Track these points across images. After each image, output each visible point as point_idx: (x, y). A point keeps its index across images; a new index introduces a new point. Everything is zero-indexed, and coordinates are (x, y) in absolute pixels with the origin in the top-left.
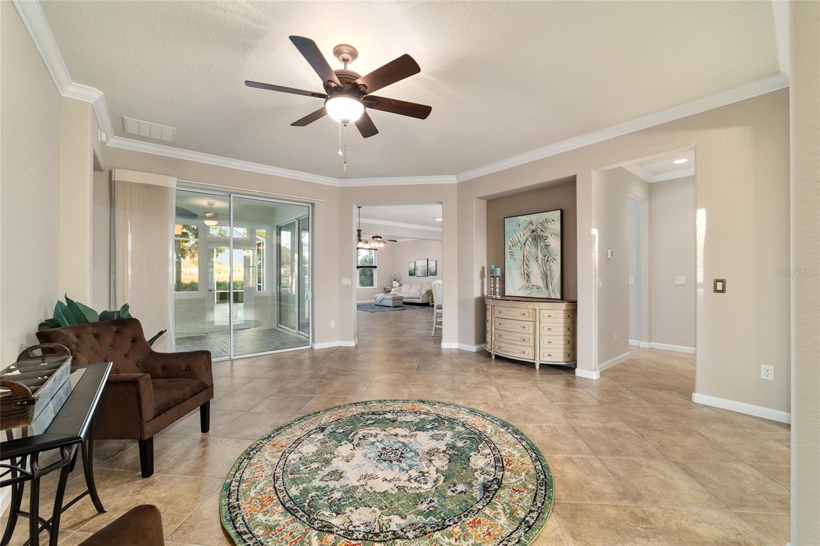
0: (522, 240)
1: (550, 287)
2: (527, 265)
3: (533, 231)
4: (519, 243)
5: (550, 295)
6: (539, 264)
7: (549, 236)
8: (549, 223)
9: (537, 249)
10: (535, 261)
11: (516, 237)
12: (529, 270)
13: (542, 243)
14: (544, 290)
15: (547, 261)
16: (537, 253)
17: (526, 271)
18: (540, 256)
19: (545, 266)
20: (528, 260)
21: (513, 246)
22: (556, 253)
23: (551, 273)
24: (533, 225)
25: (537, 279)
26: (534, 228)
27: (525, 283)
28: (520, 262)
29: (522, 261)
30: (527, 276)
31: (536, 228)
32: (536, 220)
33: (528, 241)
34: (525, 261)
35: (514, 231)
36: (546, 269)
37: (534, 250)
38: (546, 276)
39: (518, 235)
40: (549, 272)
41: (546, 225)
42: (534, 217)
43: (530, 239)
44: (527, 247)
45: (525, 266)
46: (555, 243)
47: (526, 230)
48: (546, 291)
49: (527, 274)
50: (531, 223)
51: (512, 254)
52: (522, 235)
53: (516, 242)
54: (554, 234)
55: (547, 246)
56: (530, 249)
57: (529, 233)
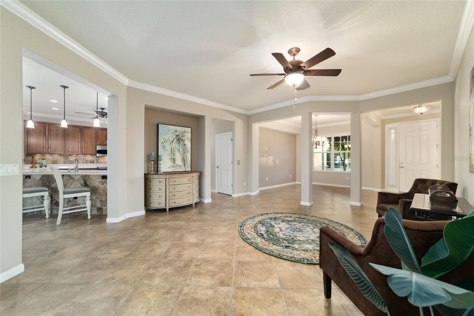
0: (171, 139)
1: (186, 165)
2: (173, 154)
3: (177, 136)
4: (169, 141)
5: (186, 169)
6: (180, 154)
7: (186, 140)
8: (186, 133)
9: (180, 146)
10: (178, 152)
11: (167, 137)
12: (175, 157)
13: (182, 143)
14: (183, 167)
15: (185, 152)
16: (180, 148)
17: (173, 157)
18: (181, 150)
19: (184, 155)
20: (174, 151)
21: (165, 142)
22: (189, 149)
23: (186, 158)
24: (177, 132)
25: (179, 161)
26: (178, 134)
27: (172, 164)
28: (170, 152)
29: (171, 151)
30: (174, 160)
31: (179, 134)
32: (179, 130)
33: (174, 140)
34: (172, 152)
35: (165, 133)
36: (184, 156)
37: (177, 146)
38: (184, 160)
39: (169, 136)
40: (185, 158)
41: (184, 134)
42: (178, 128)
43: (175, 140)
44: (174, 144)
45: (172, 154)
46: (188, 144)
47: (173, 134)
48: (184, 168)
49: (173, 159)
50: (176, 131)
51: (164, 147)
52: (171, 136)
53: (167, 140)
54: (188, 139)
55: (185, 145)
56: (175, 145)
57: (175, 136)
